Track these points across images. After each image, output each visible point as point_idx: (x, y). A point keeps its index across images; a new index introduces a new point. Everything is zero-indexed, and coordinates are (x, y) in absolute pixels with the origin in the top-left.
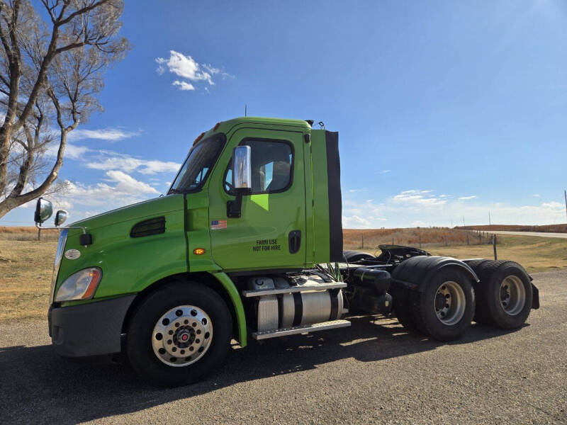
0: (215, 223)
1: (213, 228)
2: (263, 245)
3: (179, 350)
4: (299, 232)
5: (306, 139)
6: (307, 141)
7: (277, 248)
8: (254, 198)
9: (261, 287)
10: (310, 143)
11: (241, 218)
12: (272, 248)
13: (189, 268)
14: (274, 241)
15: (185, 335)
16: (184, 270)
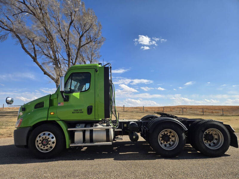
0: (59, 103)
1: (59, 105)
2: (76, 111)
3: (43, 146)
4: (92, 106)
5: (96, 71)
6: (97, 71)
7: (82, 112)
8: (74, 94)
9: (78, 127)
10: (98, 72)
11: (69, 102)
12: (80, 112)
13: (47, 119)
14: (81, 110)
15: (45, 142)
16: (46, 119)
